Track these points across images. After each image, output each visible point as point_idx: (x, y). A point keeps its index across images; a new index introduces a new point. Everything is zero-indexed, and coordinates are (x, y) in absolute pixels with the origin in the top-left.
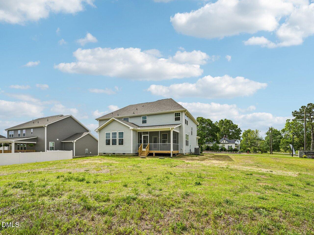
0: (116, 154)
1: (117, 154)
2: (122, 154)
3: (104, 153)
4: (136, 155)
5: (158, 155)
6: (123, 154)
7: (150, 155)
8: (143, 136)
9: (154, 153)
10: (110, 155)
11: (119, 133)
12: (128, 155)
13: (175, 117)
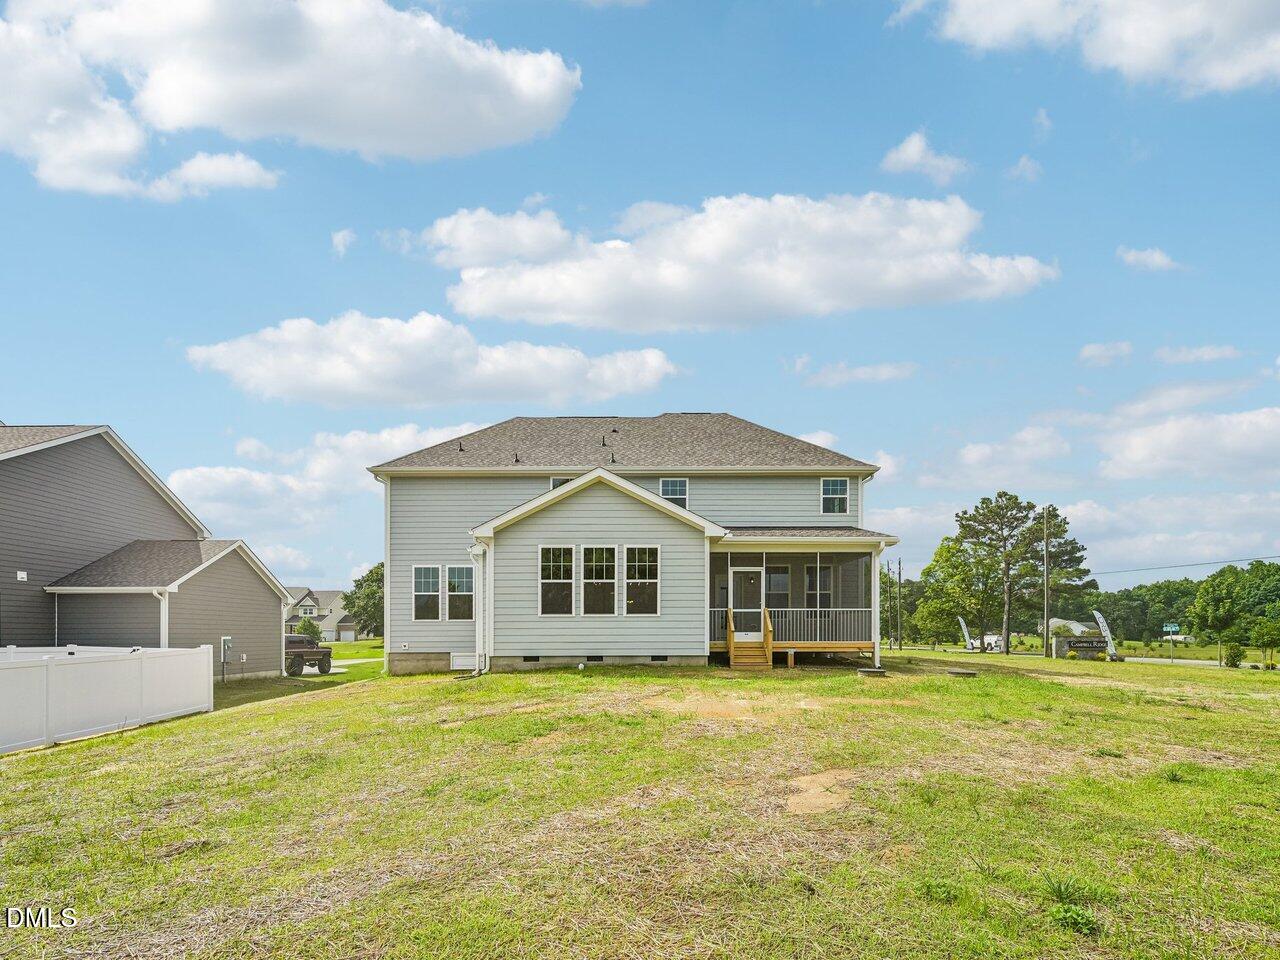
0: (606, 661)
1: (617, 661)
2: (648, 661)
3: (526, 659)
4: (720, 659)
5: (805, 660)
6: (654, 658)
7: (780, 659)
8: (731, 570)
9: (791, 652)
10: (581, 666)
11: (631, 551)
12: (684, 663)
13: (822, 496)
